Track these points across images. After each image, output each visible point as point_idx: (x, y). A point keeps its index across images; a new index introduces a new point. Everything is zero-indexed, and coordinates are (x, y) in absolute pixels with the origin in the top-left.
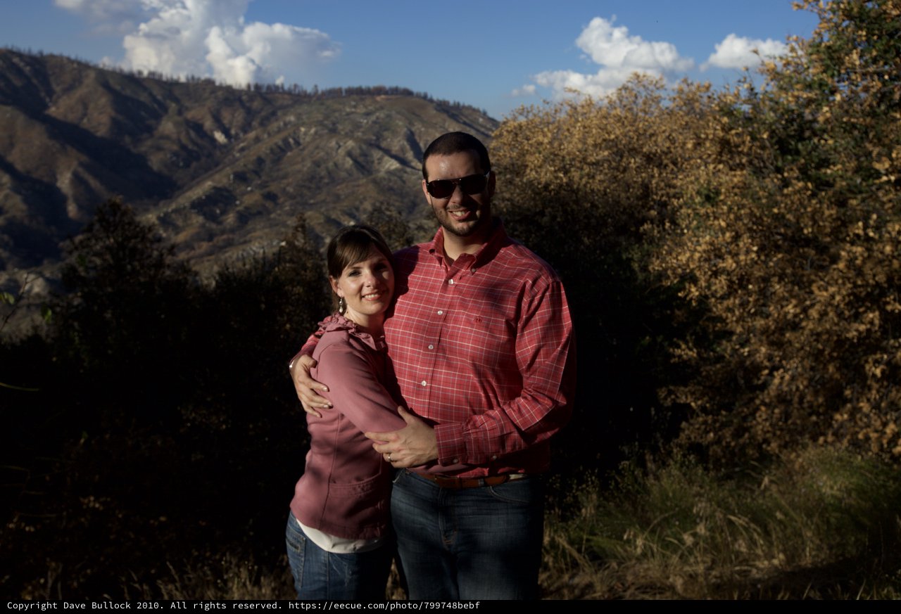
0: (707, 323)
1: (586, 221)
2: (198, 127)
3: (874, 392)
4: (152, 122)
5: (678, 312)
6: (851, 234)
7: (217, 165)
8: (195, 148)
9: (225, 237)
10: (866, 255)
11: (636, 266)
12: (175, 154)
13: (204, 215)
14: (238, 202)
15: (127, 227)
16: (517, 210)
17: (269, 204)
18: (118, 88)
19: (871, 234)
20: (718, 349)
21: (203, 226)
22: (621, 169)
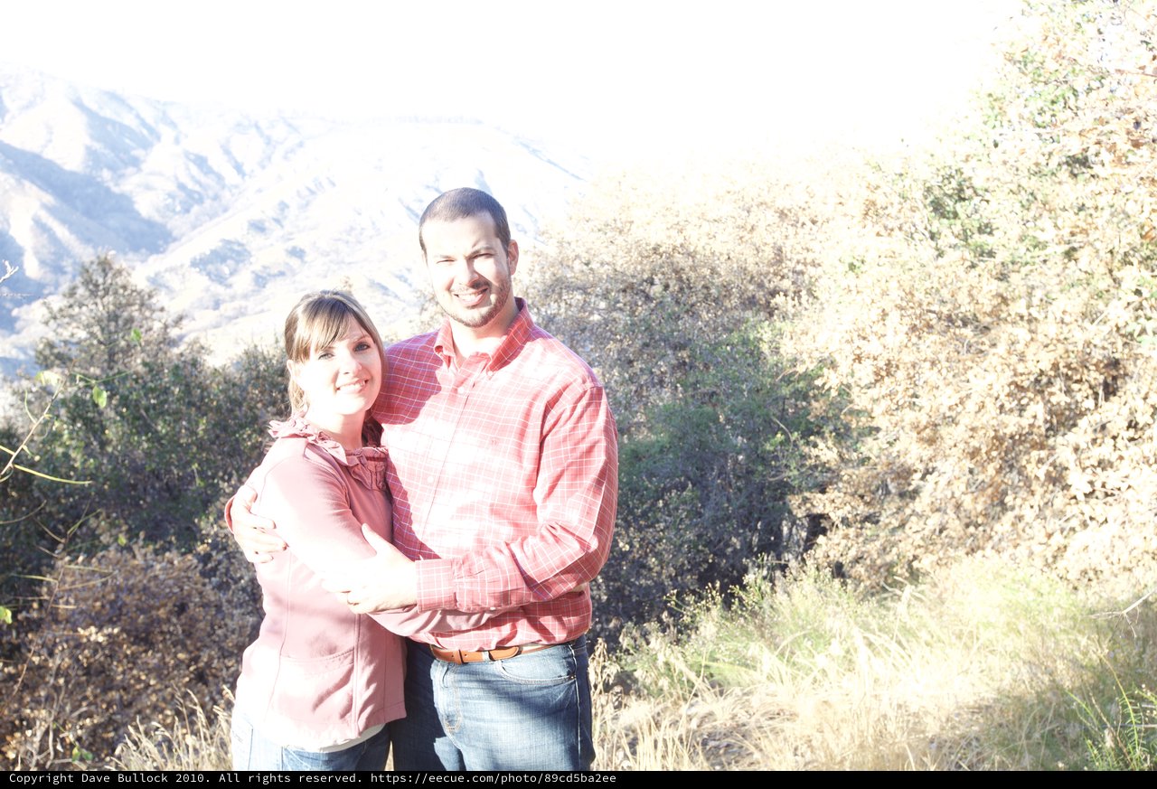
0: (849, 418)
1: (705, 291)
2: (201, 162)
3: (1038, 496)
4: (138, 153)
5: (815, 404)
6: (1013, 314)
7: (225, 210)
8: (197, 188)
9: (237, 304)
10: (1028, 336)
11: (765, 348)
12: (171, 196)
13: (209, 274)
14: (252, 260)
15: (121, 291)
16: (620, 277)
17: (295, 262)
18: (94, 107)
19: (1035, 314)
20: (863, 449)
21: (207, 290)
22: (749, 228)
